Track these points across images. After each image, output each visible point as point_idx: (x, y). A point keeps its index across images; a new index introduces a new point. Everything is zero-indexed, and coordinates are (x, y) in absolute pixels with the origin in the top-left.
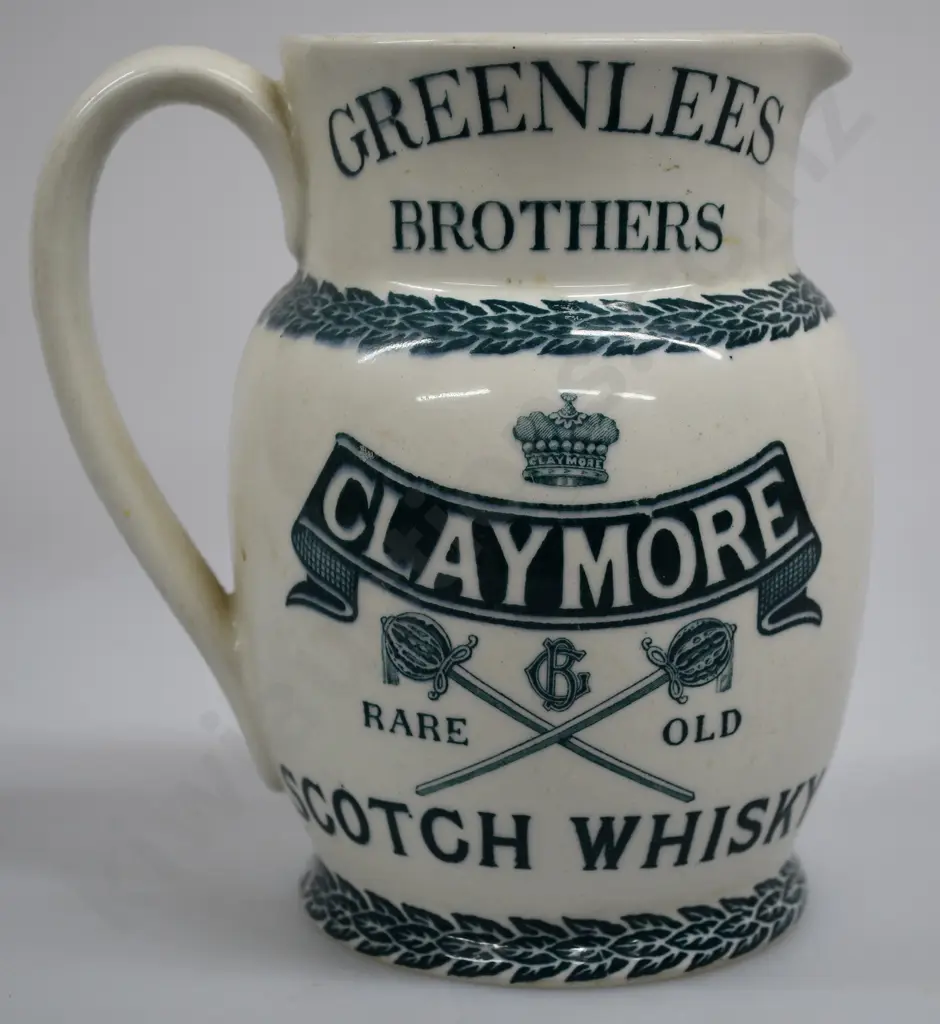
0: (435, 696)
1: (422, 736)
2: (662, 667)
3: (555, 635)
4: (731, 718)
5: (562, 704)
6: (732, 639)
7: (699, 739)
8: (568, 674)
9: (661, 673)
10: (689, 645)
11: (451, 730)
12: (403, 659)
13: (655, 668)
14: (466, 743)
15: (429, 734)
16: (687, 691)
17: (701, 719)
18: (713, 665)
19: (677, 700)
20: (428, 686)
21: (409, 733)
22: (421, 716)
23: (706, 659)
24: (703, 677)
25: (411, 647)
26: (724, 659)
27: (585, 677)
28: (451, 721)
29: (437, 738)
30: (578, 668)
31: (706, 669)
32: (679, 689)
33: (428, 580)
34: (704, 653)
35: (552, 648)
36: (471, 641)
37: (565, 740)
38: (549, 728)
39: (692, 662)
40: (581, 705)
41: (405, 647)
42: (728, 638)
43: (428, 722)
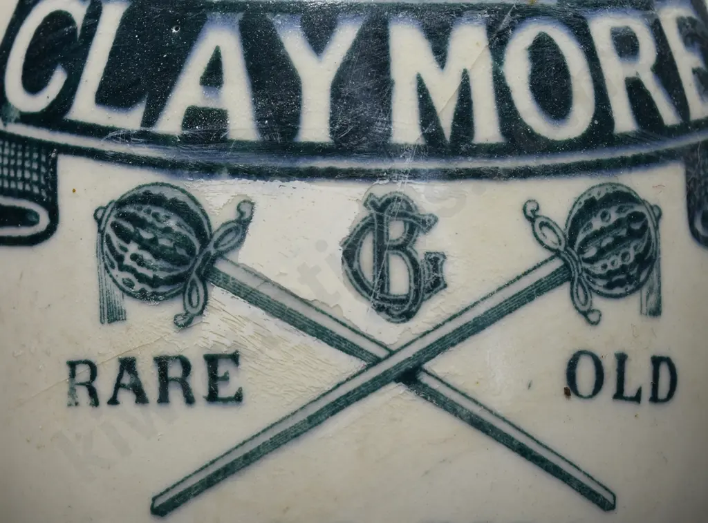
0: (185, 323)
1: (164, 398)
2: (557, 253)
3: (381, 189)
4: (664, 371)
5: (403, 309)
6: (657, 228)
7: (619, 395)
8: (409, 254)
9: (557, 264)
10: (597, 224)
11: (213, 378)
12: (133, 271)
13: (546, 254)
14: (238, 398)
15: (175, 394)
16: (598, 303)
17: (622, 359)
18: (632, 266)
19: (585, 314)
20: (175, 307)
21: (141, 398)
22: (162, 363)
23: (622, 251)
24: (621, 283)
25: (144, 245)
26: (648, 260)
27: (436, 261)
28: (212, 361)
29: (190, 400)
30: (425, 245)
31: (623, 269)
32: (586, 298)
33: (171, 122)
34: (618, 241)
35: (380, 211)
36: (242, 214)
37: (410, 376)
38: (381, 353)
39: (602, 253)
40: (432, 312)
41: (133, 248)
42: (650, 225)
43: (175, 371)
